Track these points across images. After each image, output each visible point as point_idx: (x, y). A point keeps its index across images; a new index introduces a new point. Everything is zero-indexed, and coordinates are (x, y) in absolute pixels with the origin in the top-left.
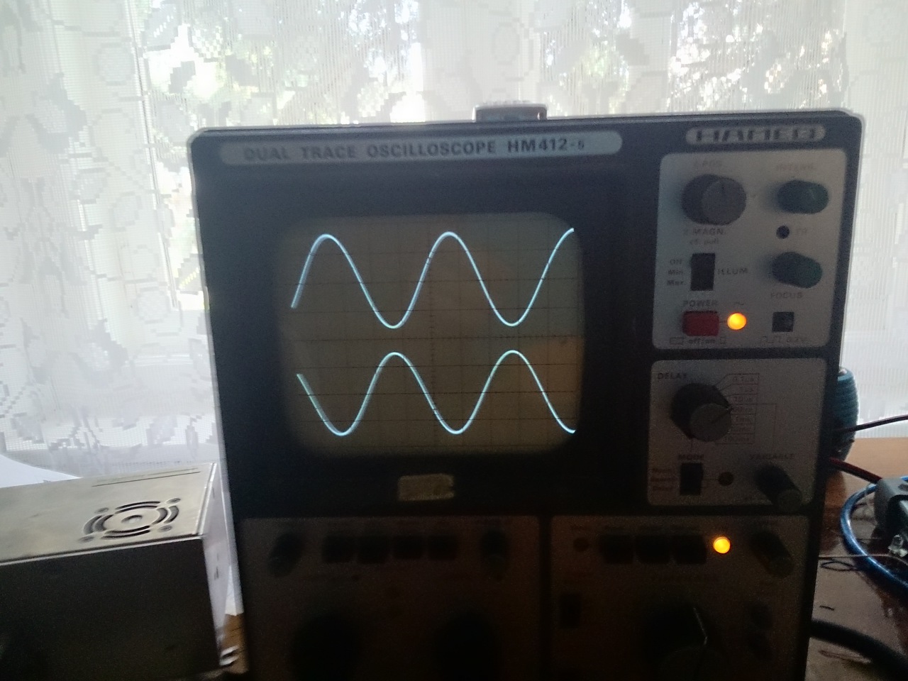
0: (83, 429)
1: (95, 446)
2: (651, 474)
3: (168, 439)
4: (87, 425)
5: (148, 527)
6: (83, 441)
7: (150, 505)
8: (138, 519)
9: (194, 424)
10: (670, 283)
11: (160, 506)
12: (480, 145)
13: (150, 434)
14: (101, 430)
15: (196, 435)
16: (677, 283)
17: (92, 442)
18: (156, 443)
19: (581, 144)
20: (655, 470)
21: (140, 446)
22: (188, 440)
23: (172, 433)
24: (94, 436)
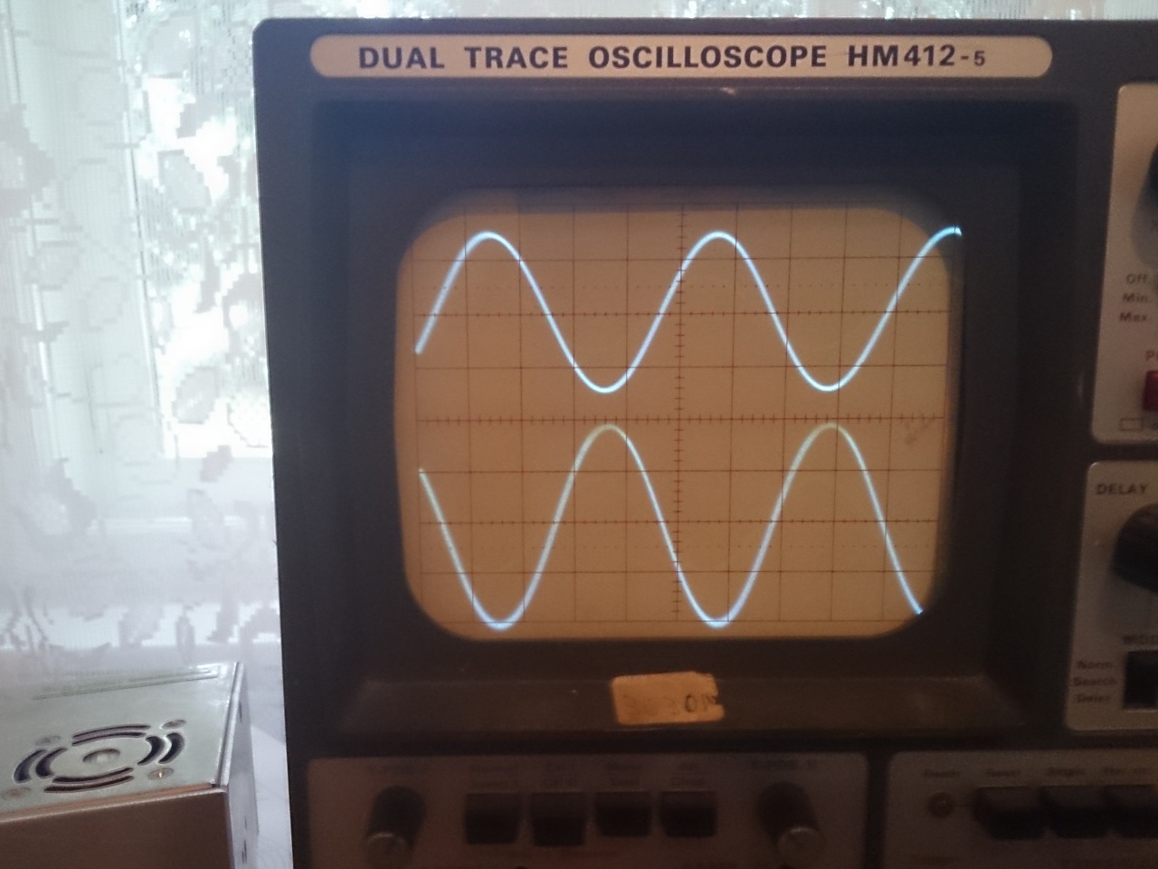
0: (25, 620)
1: (42, 645)
2: (1074, 672)
3: (149, 636)
4: (31, 615)
5: (127, 770)
6: (23, 637)
7: (133, 731)
8: (113, 756)
9: (190, 614)
10: (1125, 317)
11: (149, 733)
12: (799, 53)
13: (124, 628)
14: (51, 622)
15: (191, 632)
16: (1137, 318)
17: (37, 638)
18: (131, 640)
19: (979, 57)
20: (1082, 665)
21: (107, 645)
22: (179, 638)
23: (156, 627)
24: (40, 630)
